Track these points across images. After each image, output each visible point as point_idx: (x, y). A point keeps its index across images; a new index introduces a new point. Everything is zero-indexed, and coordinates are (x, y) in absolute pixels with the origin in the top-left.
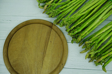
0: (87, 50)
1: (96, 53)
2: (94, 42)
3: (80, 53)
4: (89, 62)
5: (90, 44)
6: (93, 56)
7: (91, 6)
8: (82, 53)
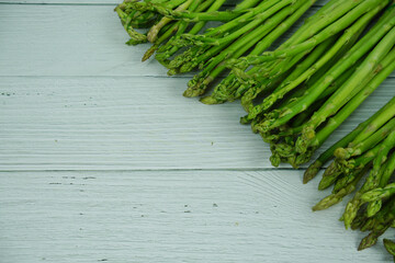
0: (343, 191)
1: (387, 193)
2: (371, 154)
3: (314, 209)
4: (359, 249)
5: (353, 161)
6: (377, 209)
7: (331, 20)
8: (324, 207)
